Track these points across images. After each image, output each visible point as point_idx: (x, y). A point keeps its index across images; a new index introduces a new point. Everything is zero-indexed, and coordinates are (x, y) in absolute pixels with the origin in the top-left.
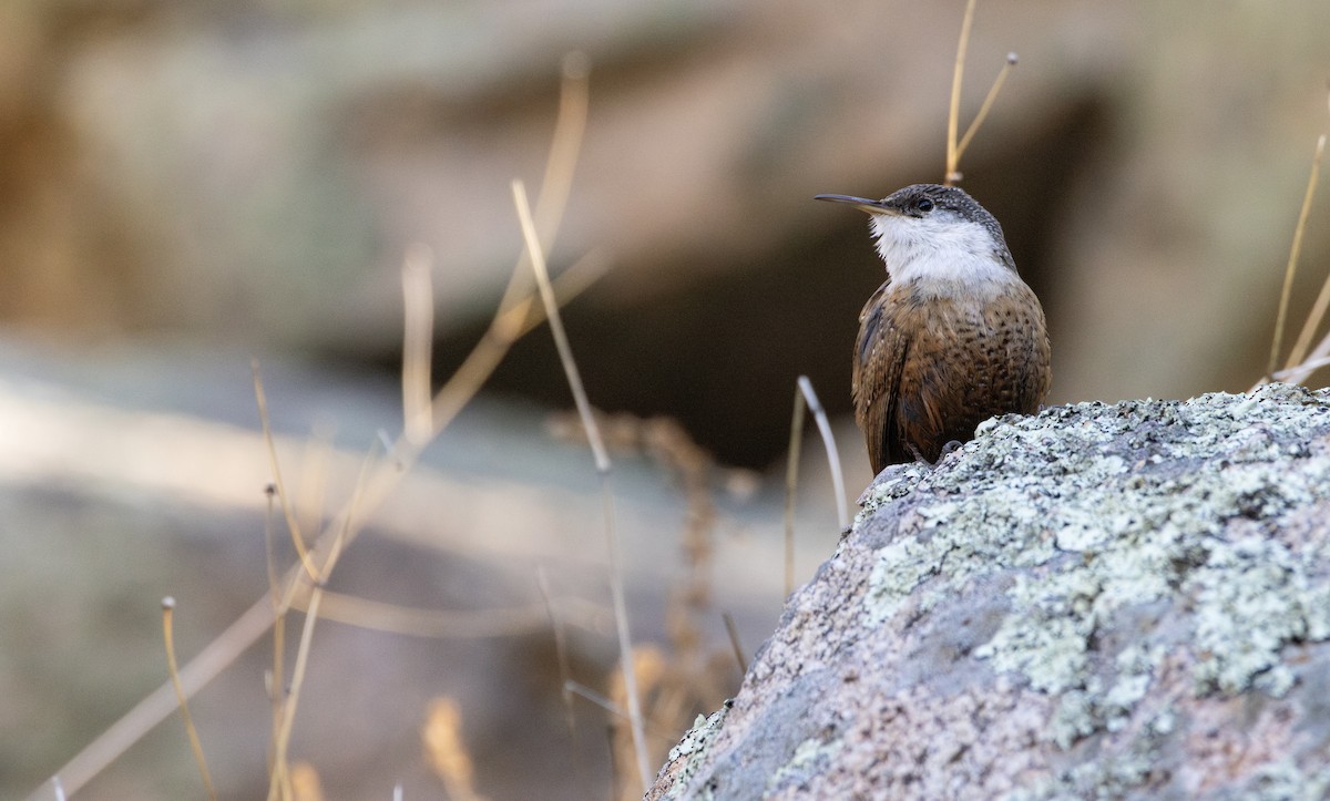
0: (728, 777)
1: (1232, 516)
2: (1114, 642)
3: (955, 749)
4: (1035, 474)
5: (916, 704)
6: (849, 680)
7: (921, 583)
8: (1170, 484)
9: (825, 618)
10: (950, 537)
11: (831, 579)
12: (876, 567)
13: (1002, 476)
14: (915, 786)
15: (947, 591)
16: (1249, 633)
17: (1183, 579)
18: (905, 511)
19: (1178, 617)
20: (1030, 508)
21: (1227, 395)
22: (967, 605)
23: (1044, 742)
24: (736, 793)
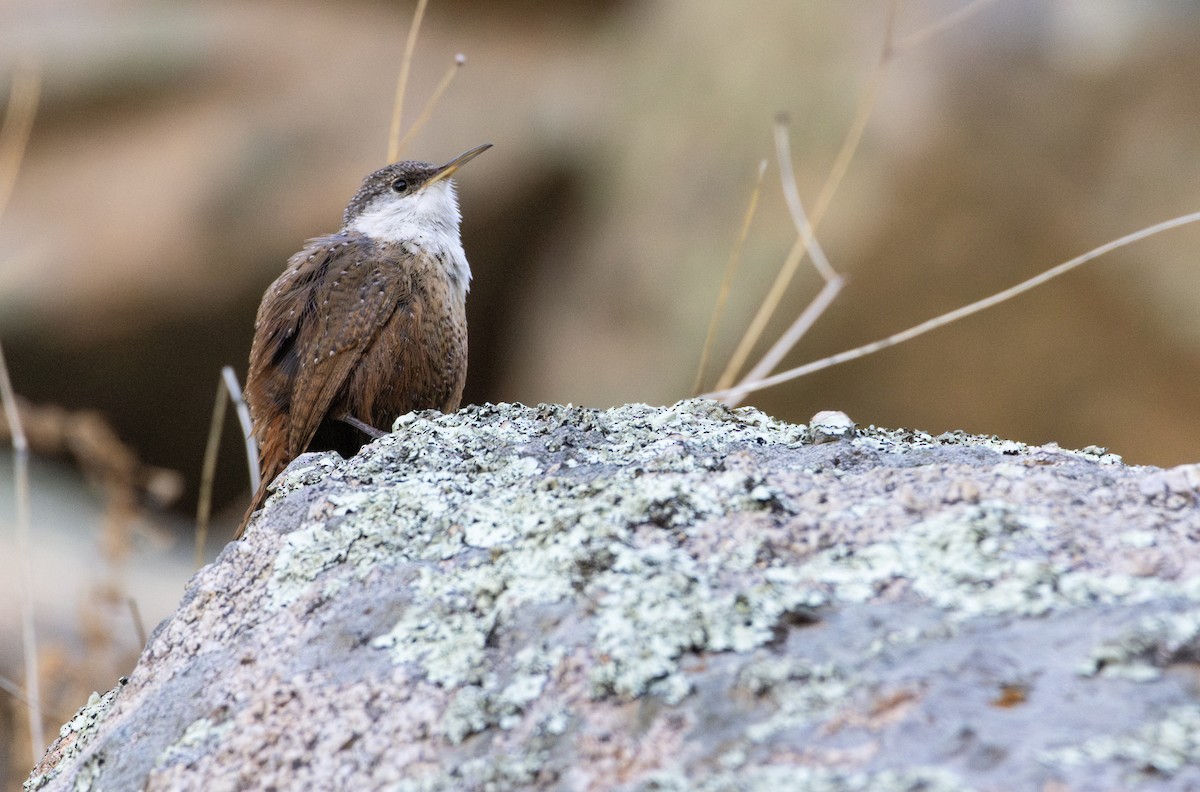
0: (117, 752)
1: (642, 523)
2: (513, 640)
3: (347, 737)
4: (449, 470)
5: (311, 690)
6: (245, 662)
7: (325, 570)
8: (583, 487)
9: (227, 600)
10: (359, 526)
11: (236, 560)
12: (282, 551)
13: (416, 470)
14: (303, 772)
15: (350, 579)
16: (649, 639)
17: (587, 581)
18: (315, 498)
19: (580, 620)
20: (441, 502)
21: (648, 407)
22: (369, 594)
23: (435, 736)
24: (123, 770)
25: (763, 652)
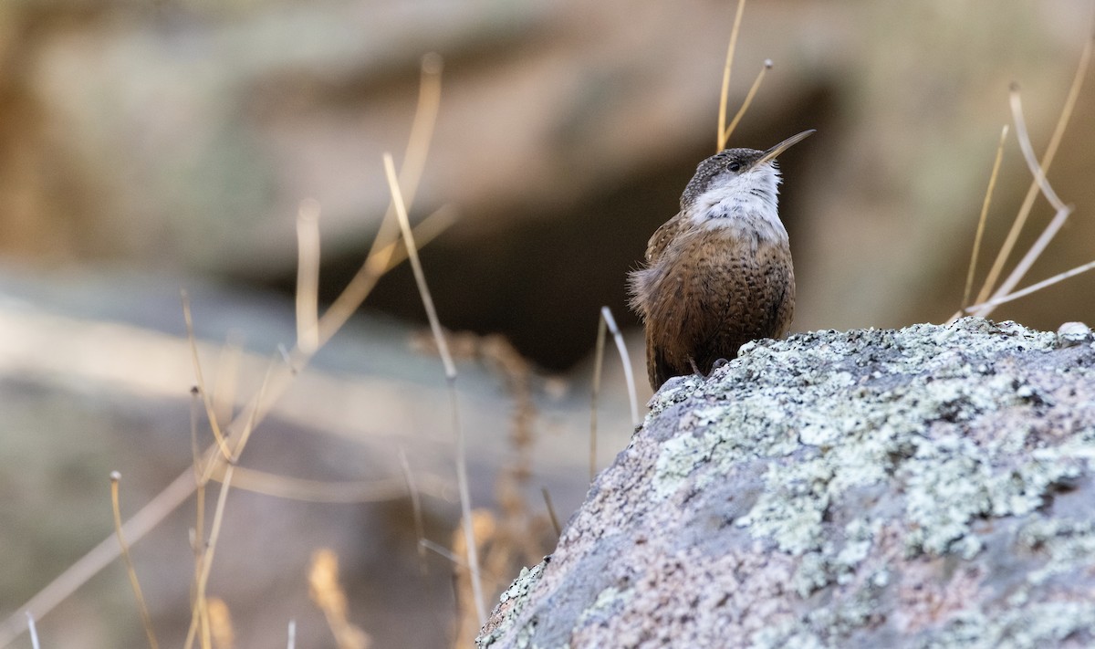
0: (546, 616)
1: (935, 420)
2: (843, 516)
3: (720, 597)
4: (784, 385)
5: (691, 562)
6: (639, 542)
7: (696, 468)
8: (888, 394)
9: (622, 495)
10: (719, 433)
11: (627, 464)
12: (661, 455)
13: (758, 387)
14: (689, 625)
15: (715, 475)
16: (947, 509)
17: (897, 467)
18: (684, 413)
19: (893, 497)
20: (780, 412)
21: (932, 327)
22: (731, 486)
23: (788, 592)
24: (552, 628)
25: (1036, 515)
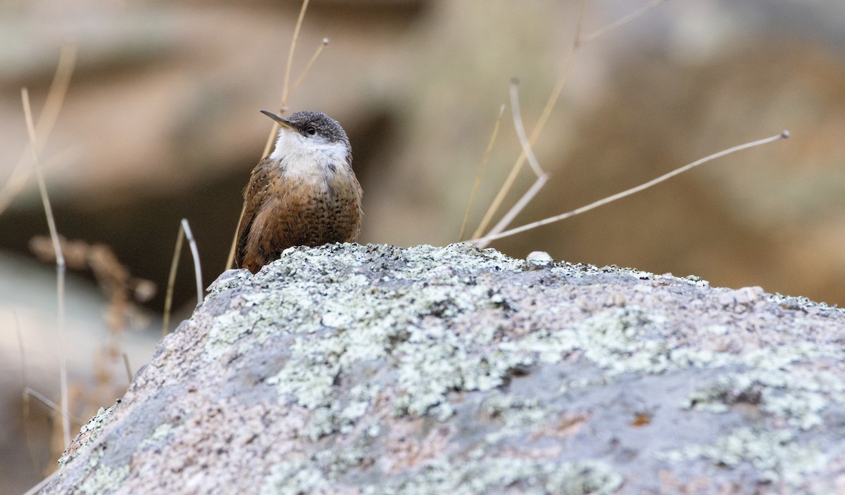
0: (113, 443)
1: (426, 315)
2: (349, 381)
3: (249, 436)
4: (314, 281)
5: (229, 408)
6: (191, 391)
7: (240, 338)
8: (393, 293)
9: (181, 354)
10: (260, 313)
11: (187, 332)
12: (214, 327)
13: (294, 281)
14: (224, 456)
15: (254, 344)
16: (429, 382)
17: (394, 348)
18: (235, 296)
19: (389, 370)
20: (309, 300)
21: (431, 247)
22: (265, 353)
23: (302, 437)
24: (118, 453)
25: (496, 391)
